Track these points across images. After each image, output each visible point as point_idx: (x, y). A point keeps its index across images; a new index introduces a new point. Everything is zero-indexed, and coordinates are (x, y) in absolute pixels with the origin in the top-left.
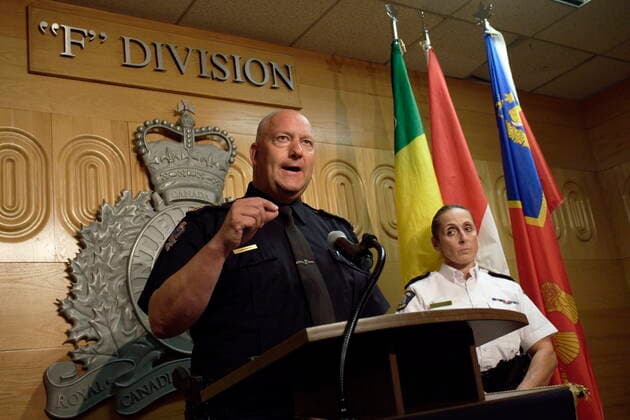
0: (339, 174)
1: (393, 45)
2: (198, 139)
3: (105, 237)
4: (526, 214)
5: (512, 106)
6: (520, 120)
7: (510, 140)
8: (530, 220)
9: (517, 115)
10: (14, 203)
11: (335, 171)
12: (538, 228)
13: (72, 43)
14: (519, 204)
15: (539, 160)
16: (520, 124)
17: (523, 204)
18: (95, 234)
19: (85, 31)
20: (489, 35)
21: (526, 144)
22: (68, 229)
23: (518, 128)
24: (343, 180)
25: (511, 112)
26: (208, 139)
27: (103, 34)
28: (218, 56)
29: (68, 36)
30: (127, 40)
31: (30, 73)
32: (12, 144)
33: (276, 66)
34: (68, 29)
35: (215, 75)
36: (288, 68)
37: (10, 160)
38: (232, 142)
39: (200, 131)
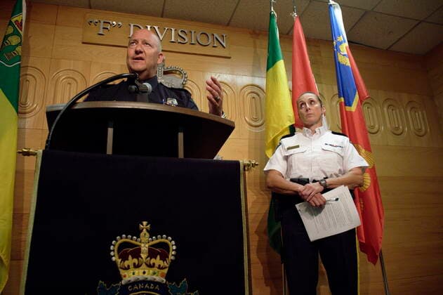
0: (251, 92)
1: (270, 14)
2: (165, 73)
4: (346, 105)
5: (341, 43)
6: (345, 50)
7: (339, 63)
8: (348, 108)
9: (344, 48)
11: (249, 91)
12: (351, 112)
13: (104, 28)
14: (342, 99)
15: (356, 73)
16: (346, 53)
17: (345, 100)
19: (110, 22)
20: (331, 5)
21: (348, 64)
23: (344, 55)
24: (255, 95)
25: (340, 47)
27: (120, 23)
28: (182, 31)
29: (102, 25)
30: (132, 25)
31: (83, 43)
32: (71, 76)
33: (216, 35)
34: (102, 22)
35: (179, 41)
36: (223, 36)
37: (70, 84)
38: (185, 74)
39: (167, 68)
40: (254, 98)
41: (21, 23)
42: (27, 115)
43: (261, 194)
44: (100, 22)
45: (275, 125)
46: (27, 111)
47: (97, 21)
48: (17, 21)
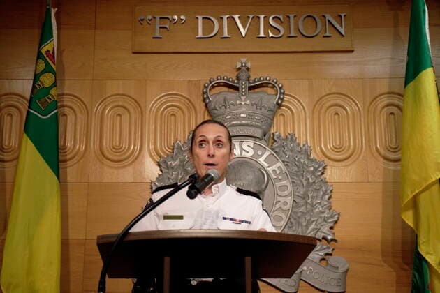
0: (388, 105)
2: (251, 88)
3: (175, 165)
10: (120, 143)
11: (385, 103)
13: (160, 27)
18: (169, 163)
19: (170, 17)
22: (154, 159)
24: (394, 110)
26: (264, 86)
27: (182, 17)
28: (274, 18)
29: (158, 23)
30: (200, 18)
31: (134, 53)
32: (121, 103)
33: (328, 17)
34: (158, 17)
35: (271, 35)
36: (340, 16)
37: (119, 115)
38: (280, 88)
39: (254, 82)
40: (392, 113)
41: (53, 53)
42: (69, 163)
43: (405, 270)
44: (154, 18)
45: (415, 177)
46: (69, 157)
47: (150, 17)
48: (48, 51)
